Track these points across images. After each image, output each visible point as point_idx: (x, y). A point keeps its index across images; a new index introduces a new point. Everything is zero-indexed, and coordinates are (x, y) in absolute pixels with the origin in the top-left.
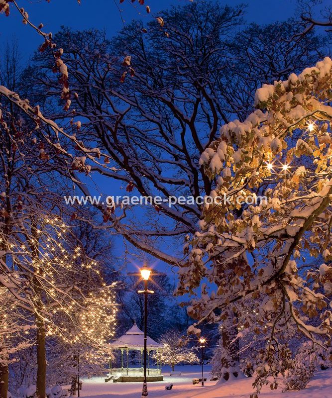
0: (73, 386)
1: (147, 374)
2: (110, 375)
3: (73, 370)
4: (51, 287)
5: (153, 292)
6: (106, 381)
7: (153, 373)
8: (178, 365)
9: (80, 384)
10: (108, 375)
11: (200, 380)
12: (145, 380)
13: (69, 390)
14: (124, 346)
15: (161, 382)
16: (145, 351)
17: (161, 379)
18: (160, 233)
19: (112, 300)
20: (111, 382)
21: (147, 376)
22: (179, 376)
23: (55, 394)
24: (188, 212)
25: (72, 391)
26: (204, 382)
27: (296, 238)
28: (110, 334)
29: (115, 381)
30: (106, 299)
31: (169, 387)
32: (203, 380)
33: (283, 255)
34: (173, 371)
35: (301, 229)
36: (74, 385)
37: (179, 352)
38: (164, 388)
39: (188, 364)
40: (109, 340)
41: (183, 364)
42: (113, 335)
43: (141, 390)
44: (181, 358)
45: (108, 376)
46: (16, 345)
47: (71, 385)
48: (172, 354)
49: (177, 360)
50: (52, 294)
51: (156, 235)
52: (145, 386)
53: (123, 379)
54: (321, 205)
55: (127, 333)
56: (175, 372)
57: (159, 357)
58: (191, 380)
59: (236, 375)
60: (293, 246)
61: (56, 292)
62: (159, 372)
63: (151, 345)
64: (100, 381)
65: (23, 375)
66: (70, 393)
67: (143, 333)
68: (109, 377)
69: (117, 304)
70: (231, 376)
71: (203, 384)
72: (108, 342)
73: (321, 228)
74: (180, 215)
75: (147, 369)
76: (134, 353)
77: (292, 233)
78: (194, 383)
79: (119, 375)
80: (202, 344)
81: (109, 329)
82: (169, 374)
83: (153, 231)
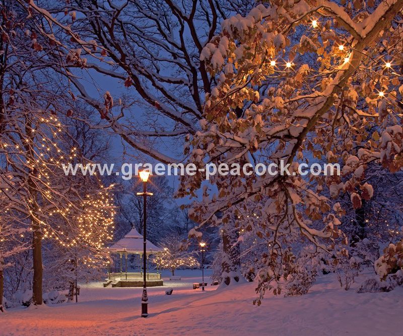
0: (70, 291)
1: (147, 279)
2: (108, 280)
3: (71, 275)
4: (46, 188)
5: (152, 194)
6: (105, 285)
7: (153, 277)
8: (178, 269)
9: (78, 289)
10: (107, 279)
11: (201, 285)
12: (145, 284)
13: (66, 296)
14: (123, 250)
15: (161, 287)
16: (145, 255)
17: (161, 284)
18: (159, 134)
19: (110, 202)
20: (110, 287)
21: (147, 280)
22: (179, 280)
23: (52, 300)
24: (187, 112)
25: (70, 296)
26: (205, 287)
27: (299, 138)
28: (109, 238)
29: (114, 286)
30: (104, 201)
31: (170, 292)
32: (203, 285)
33: (286, 156)
34: (173, 275)
35: (305, 129)
36: (71, 290)
37: (179, 256)
38: (164, 293)
39: (188, 268)
40: (107, 243)
41: (183, 268)
42: (111, 239)
43: (141, 295)
44: (181, 262)
45: (106, 281)
46: (11, 249)
47: (68, 290)
48: (172, 258)
49: (177, 264)
50: (48, 196)
51: (154, 135)
52: (145, 291)
53: (122, 284)
54: (325, 104)
55: (126, 236)
56: (175, 277)
57: (159, 261)
58: (191, 285)
59: (237, 279)
60: (296, 147)
61: (52, 194)
62: (159, 277)
63: (151, 249)
64: (99, 285)
65: (19, 280)
66: (67, 299)
67: (143, 237)
68: (108, 282)
69: (115, 207)
70: (232, 280)
71: (203, 289)
72: (106, 246)
73: (324, 129)
74: (179, 116)
75: (147, 274)
76: (133, 256)
77: (295, 133)
78: (195, 288)
79: (118, 279)
80: (203, 248)
81: (107, 233)
82: (169, 279)
83: (152, 131)
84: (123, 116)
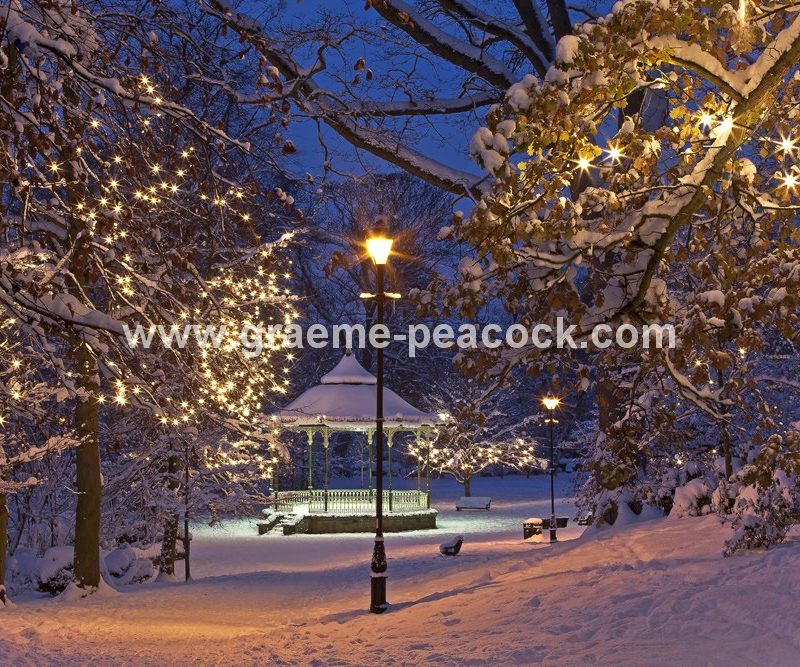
0: (165, 547)
1: (385, 506)
2: (272, 513)
4: (123, 272)
6: (262, 529)
7: (407, 504)
8: (484, 474)
9: (187, 540)
10: (267, 511)
11: (545, 524)
12: (380, 524)
13: (156, 561)
14: (316, 421)
15: (431, 532)
16: (379, 434)
17: (428, 522)
18: (421, 106)
19: (280, 283)
20: (276, 534)
21: (386, 512)
22: (485, 511)
23: (116, 575)
24: (497, 40)
25: (165, 563)
26: (559, 531)
28: (276, 388)
29: (288, 530)
30: (264, 281)
31: (452, 547)
32: (553, 525)
34: (468, 494)
36: (169, 545)
37: (486, 436)
38: (437, 549)
39: (514, 472)
40: (271, 404)
41: (498, 472)
42: (283, 391)
43: (368, 558)
44: (492, 454)
45: (266, 516)
47: (159, 546)
48: (464, 444)
49: (480, 461)
50: (126, 290)
51: (407, 112)
52: (379, 548)
53: (311, 524)
55: (325, 379)
56: (474, 500)
57: (425, 452)
58: (517, 524)
59: (636, 507)
61: (135, 285)
62: (424, 500)
63: (399, 415)
64: (243, 530)
65: (23, 517)
66: (156, 573)
67: (374, 380)
68: (272, 518)
69: (295, 297)
70: (623, 511)
71: (553, 536)
72: (268, 410)
74: (475, 54)
75: (385, 493)
76: (344, 440)
78: (529, 531)
79: (301, 511)
80: (549, 414)
81: (271, 371)
82: (453, 507)
83: (401, 101)
84: (323, 66)
